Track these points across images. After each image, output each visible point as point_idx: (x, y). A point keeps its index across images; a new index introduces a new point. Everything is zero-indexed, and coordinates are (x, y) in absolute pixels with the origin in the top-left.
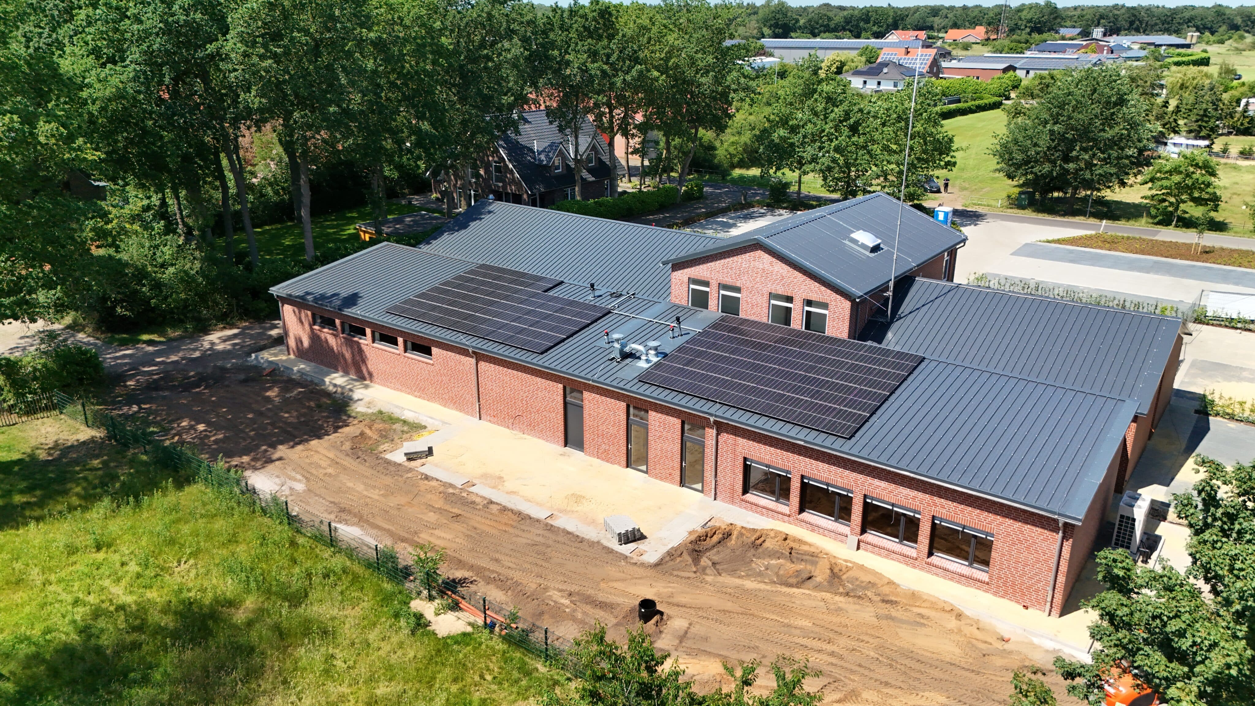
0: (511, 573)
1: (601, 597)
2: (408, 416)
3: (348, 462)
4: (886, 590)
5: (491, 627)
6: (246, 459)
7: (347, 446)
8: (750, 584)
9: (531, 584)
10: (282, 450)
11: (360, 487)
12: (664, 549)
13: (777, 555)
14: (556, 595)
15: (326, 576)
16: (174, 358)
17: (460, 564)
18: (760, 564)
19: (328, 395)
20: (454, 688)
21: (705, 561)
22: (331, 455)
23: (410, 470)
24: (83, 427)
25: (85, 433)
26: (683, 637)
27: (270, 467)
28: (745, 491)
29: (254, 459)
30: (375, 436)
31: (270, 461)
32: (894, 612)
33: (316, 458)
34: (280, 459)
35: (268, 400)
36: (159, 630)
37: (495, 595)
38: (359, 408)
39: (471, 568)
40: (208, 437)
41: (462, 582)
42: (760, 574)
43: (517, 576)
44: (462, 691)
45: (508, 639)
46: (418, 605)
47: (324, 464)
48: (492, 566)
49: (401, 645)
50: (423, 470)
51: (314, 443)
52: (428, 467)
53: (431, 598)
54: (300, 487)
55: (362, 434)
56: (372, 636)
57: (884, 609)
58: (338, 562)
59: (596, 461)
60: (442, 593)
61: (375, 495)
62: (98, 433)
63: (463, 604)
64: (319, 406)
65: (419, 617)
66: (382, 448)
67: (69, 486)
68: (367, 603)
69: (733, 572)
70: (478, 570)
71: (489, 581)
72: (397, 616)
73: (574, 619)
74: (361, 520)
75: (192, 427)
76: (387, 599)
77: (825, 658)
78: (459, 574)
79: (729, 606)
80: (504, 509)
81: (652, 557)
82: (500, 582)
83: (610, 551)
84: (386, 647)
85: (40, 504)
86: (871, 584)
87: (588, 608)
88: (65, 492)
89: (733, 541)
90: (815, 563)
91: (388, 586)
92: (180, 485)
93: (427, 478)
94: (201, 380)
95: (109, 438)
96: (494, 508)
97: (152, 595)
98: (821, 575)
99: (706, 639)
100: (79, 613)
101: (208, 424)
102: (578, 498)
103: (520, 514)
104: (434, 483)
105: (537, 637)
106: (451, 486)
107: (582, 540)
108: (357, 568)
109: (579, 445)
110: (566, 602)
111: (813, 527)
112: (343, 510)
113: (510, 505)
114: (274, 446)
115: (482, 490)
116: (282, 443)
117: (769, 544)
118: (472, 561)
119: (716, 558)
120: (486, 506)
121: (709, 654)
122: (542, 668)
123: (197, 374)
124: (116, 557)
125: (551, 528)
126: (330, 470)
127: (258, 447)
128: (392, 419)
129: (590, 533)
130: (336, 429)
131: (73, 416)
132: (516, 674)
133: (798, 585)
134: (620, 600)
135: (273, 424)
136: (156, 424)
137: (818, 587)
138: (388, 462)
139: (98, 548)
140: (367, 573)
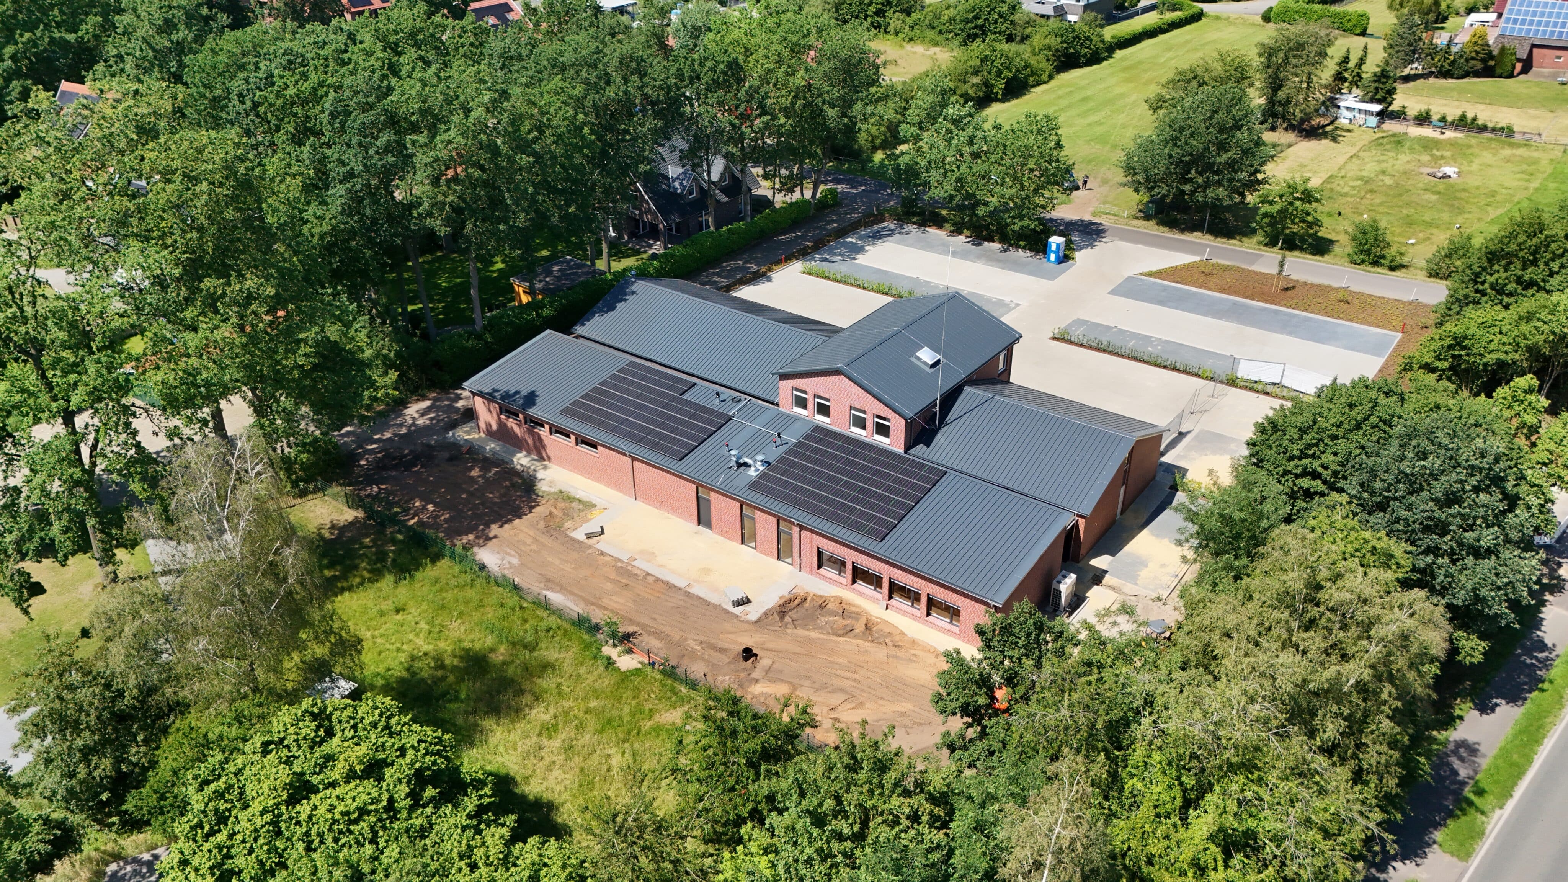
0: (664, 628)
1: (720, 644)
2: (580, 494)
3: (544, 539)
4: (897, 638)
5: (653, 664)
6: (471, 537)
7: (542, 524)
8: (813, 635)
9: (676, 635)
10: (494, 530)
11: (557, 562)
12: (762, 610)
13: (834, 613)
14: (692, 643)
15: (548, 631)
16: (387, 435)
17: (631, 622)
18: (822, 620)
19: (518, 474)
20: (634, 703)
21: (787, 619)
22: (531, 533)
23: (590, 547)
24: (346, 509)
25: (350, 515)
26: (768, 671)
27: (491, 544)
28: (819, 566)
29: (477, 537)
30: (560, 515)
31: (488, 539)
32: (899, 653)
33: (521, 536)
34: (495, 537)
35: (472, 479)
36: (454, 669)
37: (654, 643)
38: (542, 487)
39: (638, 624)
40: (438, 517)
41: (634, 634)
42: (821, 628)
43: (667, 630)
44: (638, 704)
45: (663, 672)
46: (607, 650)
47: (529, 541)
48: (651, 623)
49: (600, 677)
50: (598, 546)
51: (517, 522)
52: (601, 544)
53: (615, 646)
54: (515, 561)
55: (551, 514)
56: (582, 670)
57: (893, 651)
58: (553, 621)
59: (720, 538)
60: (621, 642)
61: (568, 567)
62: (360, 514)
63: (635, 649)
64: (513, 485)
65: (609, 658)
66: (568, 524)
67: (357, 561)
68: (575, 649)
69: (804, 627)
70: (643, 626)
71: (650, 634)
72: (595, 657)
73: (703, 659)
74: (562, 589)
75: (424, 508)
76: (587, 646)
77: (850, 682)
78: (631, 629)
79: (798, 650)
80: (657, 580)
81: (753, 617)
82: (657, 635)
83: (727, 612)
84: (591, 678)
85: (344, 577)
86: (890, 634)
87: (711, 652)
88: (356, 567)
89: (807, 605)
90: (857, 619)
91: (586, 637)
92: (434, 561)
93: (602, 554)
94: (417, 458)
95: (369, 517)
96: (650, 579)
97: (442, 645)
98: (860, 628)
99: (781, 672)
100: (403, 657)
101: (436, 505)
102: (707, 571)
103: (666, 583)
104: (607, 558)
105: (680, 671)
106: (620, 560)
107: (709, 604)
108: (566, 625)
109: (709, 525)
110: (698, 648)
111: (861, 594)
112: (548, 580)
113: (661, 577)
114: (487, 525)
115: (642, 565)
116: (494, 522)
117: (830, 606)
118: (638, 619)
119: (795, 616)
120: (645, 577)
121: (782, 681)
122: (684, 690)
123: (411, 452)
124: (410, 617)
125: (688, 595)
126: (534, 547)
127: (477, 526)
128: (570, 499)
129: (714, 598)
130: (531, 508)
131: (335, 497)
132: (669, 694)
133: (843, 635)
134: (731, 646)
135: (482, 504)
136: (398, 504)
137: (856, 637)
138: (574, 540)
139: (398, 611)
140: (572, 629)
